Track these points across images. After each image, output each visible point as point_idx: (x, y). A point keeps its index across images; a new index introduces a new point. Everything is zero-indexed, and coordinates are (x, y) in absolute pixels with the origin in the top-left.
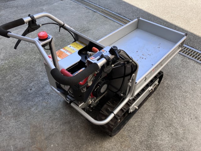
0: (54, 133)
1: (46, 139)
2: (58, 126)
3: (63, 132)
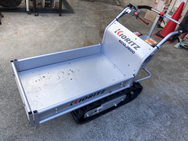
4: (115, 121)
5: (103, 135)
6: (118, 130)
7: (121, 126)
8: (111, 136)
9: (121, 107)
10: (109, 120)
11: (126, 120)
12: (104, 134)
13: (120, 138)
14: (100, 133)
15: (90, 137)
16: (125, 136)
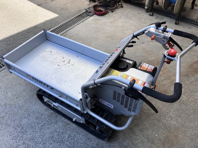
0: (146, 138)
1: (154, 143)
2: (138, 137)
3: (141, 131)
4: (61, 131)
5: (42, 126)
6: (53, 137)
7: (59, 139)
8: (43, 133)
9: (83, 130)
10: (60, 124)
11: (68, 141)
12: (44, 126)
13: (44, 142)
14: (42, 122)
15: (36, 117)
16: (49, 146)
